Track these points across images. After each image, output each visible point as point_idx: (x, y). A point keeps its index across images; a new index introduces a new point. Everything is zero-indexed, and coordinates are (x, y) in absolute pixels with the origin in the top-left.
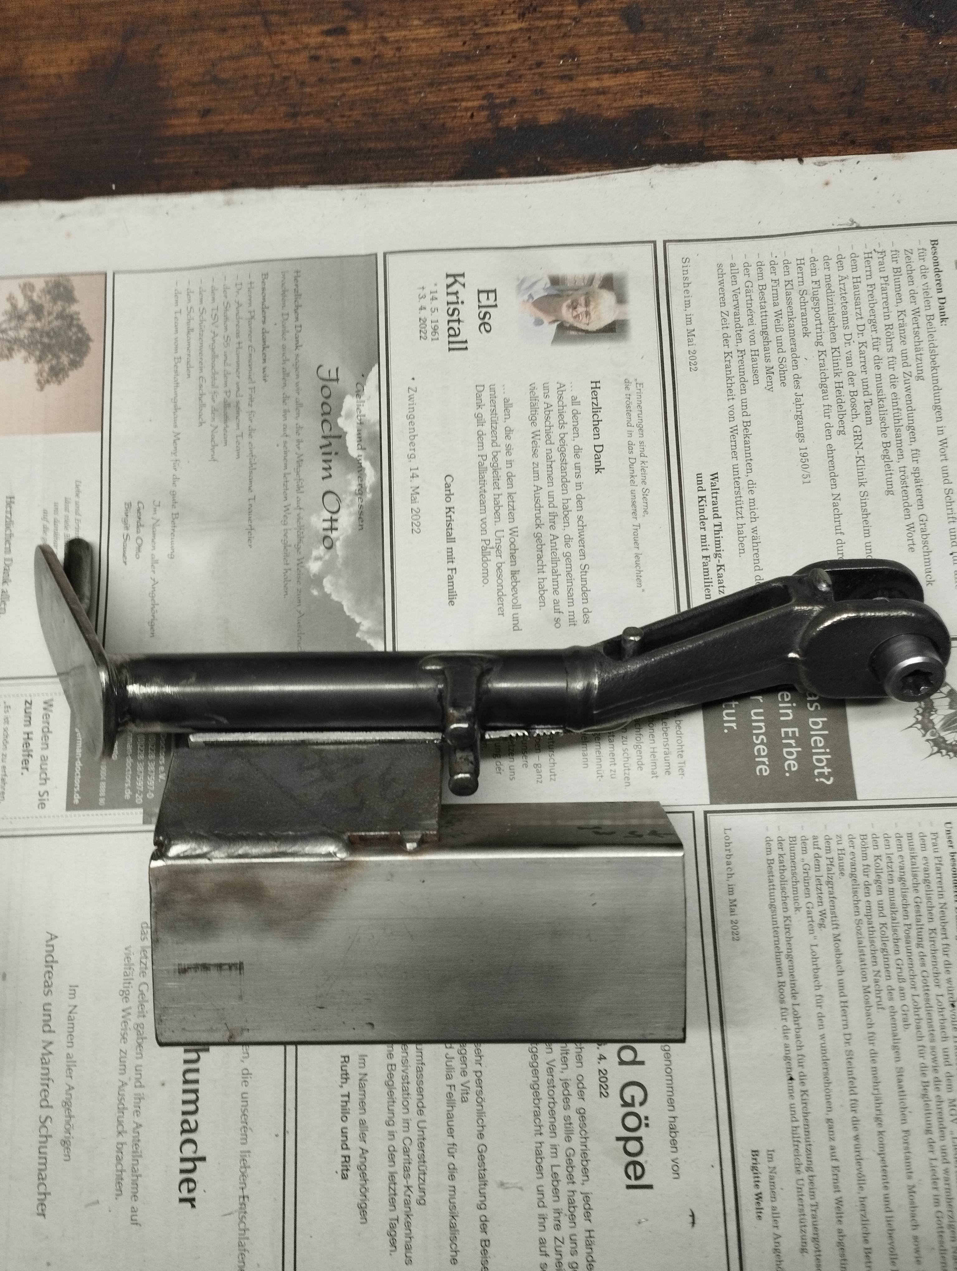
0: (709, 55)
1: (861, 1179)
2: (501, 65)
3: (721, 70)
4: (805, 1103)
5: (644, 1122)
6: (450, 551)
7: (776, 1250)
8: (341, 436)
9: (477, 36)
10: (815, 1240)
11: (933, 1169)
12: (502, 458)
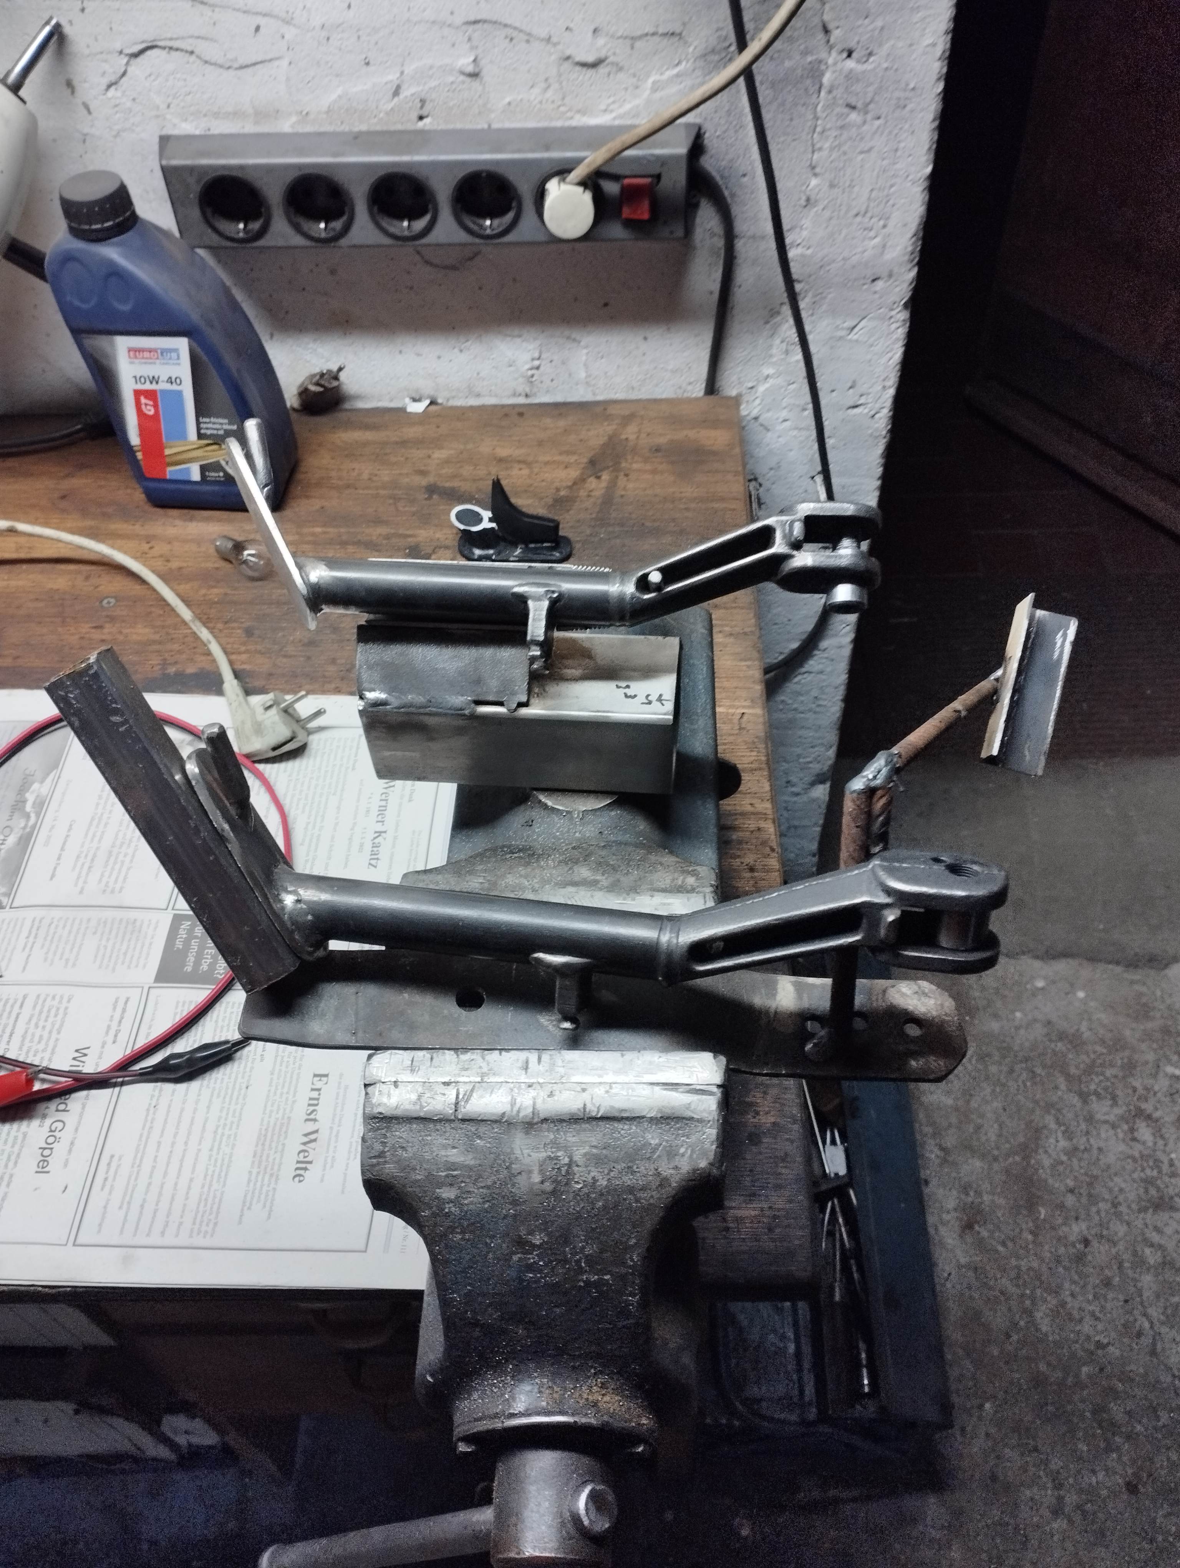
0: (281, 650)
1: (166, 1173)
2: (176, 647)
3: (285, 656)
4: (149, 1133)
5: (57, 1140)
6: (60, 855)
7: (105, 1207)
8: (25, 802)
9: (167, 634)
10: (129, 1203)
11: (207, 1169)
12: (105, 816)
